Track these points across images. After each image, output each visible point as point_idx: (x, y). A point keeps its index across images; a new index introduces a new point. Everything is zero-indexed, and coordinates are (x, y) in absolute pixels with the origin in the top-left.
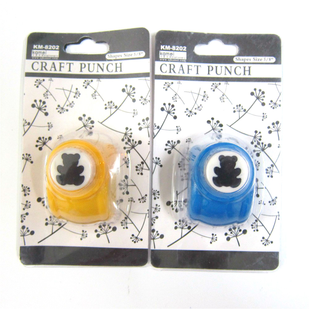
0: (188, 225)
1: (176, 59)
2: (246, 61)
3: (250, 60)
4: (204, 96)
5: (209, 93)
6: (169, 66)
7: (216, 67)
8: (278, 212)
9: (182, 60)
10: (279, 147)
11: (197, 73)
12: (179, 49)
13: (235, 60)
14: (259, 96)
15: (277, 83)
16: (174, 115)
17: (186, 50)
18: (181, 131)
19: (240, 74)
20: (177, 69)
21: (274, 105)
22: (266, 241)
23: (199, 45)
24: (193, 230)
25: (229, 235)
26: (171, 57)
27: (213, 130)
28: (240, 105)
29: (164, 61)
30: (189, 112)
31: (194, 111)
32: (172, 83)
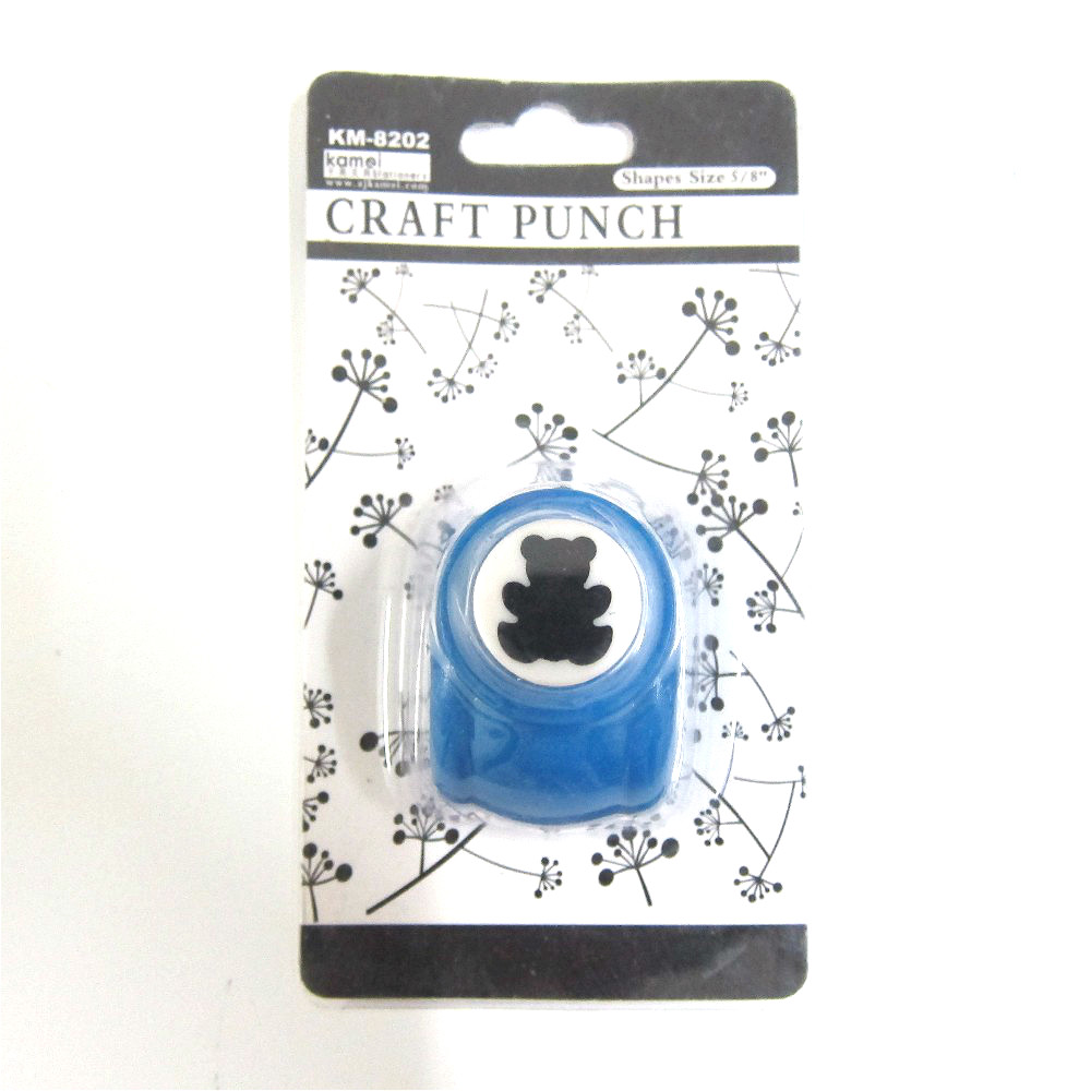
0: (449, 826)
1: (391, 182)
2: (663, 186)
3: (678, 179)
4: (503, 322)
5: (523, 307)
6: (363, 205)
7: (549, 209)
8: (801, 769)
9: (412, 183)
10: (796, 512)
11: (475, 234)
12: (400, 141)
13: (619, 180)
14: (715, 316)
15: (784, 266)
16: (384, 396)
17: (427, 147)
18: (413, 458)
19: (641, 236)
20: (393, 220)
21: (776, 350)
22: (756, 885)
23: (477, 125)
24: (467, 846)
25: (611, 861)
26: (371, 171)
27: (538, 453)
28: (642, 355)
29: (343, 188)
30: (445, 383)
31: (463, 379)
32: (376, 273)
